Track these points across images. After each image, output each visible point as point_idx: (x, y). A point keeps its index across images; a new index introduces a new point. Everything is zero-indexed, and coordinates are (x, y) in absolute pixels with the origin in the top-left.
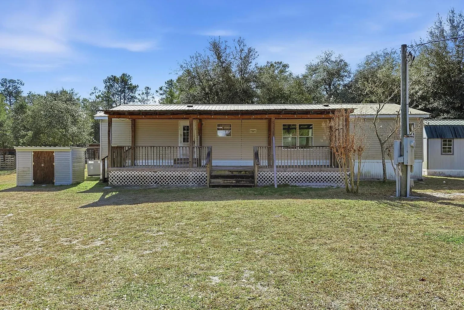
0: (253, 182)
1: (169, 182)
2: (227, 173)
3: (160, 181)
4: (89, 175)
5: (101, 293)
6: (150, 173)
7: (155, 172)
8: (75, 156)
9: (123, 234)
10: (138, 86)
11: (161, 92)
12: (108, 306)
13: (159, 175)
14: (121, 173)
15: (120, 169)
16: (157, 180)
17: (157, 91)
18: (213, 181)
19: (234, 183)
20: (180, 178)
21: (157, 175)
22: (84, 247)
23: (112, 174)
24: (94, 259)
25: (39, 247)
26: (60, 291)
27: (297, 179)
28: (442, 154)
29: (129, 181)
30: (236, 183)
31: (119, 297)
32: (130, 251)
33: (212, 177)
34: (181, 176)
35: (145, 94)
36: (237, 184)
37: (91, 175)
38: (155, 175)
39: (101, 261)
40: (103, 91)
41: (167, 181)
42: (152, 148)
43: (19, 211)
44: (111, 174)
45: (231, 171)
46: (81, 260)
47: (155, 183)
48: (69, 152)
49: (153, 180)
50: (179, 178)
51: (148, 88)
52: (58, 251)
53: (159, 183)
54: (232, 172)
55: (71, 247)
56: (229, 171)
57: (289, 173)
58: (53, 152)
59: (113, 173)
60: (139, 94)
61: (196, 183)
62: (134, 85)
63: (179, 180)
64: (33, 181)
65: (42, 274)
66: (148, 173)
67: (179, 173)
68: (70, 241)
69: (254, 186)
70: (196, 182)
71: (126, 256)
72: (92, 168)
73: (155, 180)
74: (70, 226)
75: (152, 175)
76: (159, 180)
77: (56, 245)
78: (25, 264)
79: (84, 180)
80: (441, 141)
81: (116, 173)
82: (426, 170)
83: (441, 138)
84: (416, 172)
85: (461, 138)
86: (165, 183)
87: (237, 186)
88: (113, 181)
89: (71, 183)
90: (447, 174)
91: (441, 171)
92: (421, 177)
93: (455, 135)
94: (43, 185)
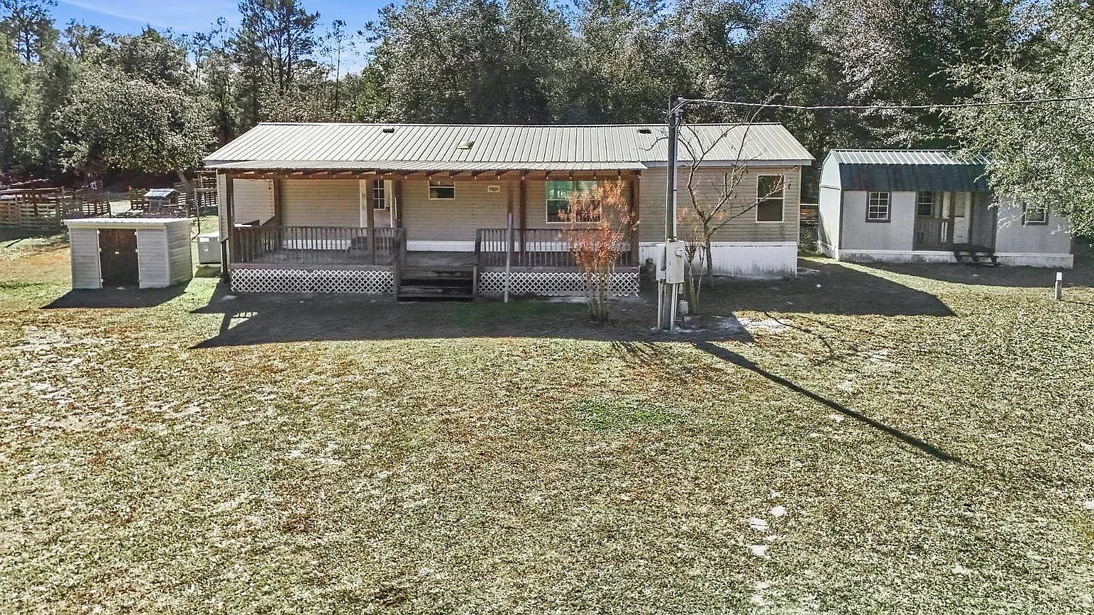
0: (470, 292)
1: (334, 287)
2: (431, 275)
3: (319, 287)
4: (201, 263)
5: (184, 465)
6: (301, 273)
7: (310, 271)
8: (174, 236)
9: (226, 396)
10: (317, 14)
11: (371, 34)
12: (187, 475)
13: (316, 276)
14: (252, 272)
15: (250, 266)
16: (313, 284)
17: (360, 33)
18: (406, 289)
19: (440, 293)
20: (353, 281)
21: (313, 276)
22: (176, 415)
23: (237, 274)
24: (184, 431)
25: (123, 414)
26: (147, 464)
27: (545, 284)
28: (867, 221)
29: (267, 286)
30: (443, 293)
31: (199, 469)
32: (226, 421)
33: (405, 282)
34: (354, 279)
35: (332, 35)
36: (445, 296)
37: (205, 263)
38: (310, 276)
39: (191, 433)
40: (239, 31)
41: (330, 287)
42: (304, 230)
43: (90, 354)
44: (235, 274)
45: (437, 272)
46: (170, 431)
47: (310, 290)
48: (162, 230)
49: (307, 284)
50: (351, 282)
51: (340, 23)
52: (145, 420)
53: (316, 290)
54: (439, 273)
55: (160, 414)
56: (434, 271)
57: (536, 275)
58: (135, 230)
59: (238, 271)
60: (321, 38)
61: (380, 290)
62: (308, 14)
63: (351, 285)
64: (102, 280)
65: (129, 447)
66: (298, 273)
67: (351, 273)
68: (160, 407)
69: (470, 300)
70: (380, 288)
71: (219, 427)
72: (207, 250)
73: (310, 284)
74: (161, 381)
75: (304, 276)
76: (316, 284)
77: (143, 413)
78: (110, 436)
79: (192, 276)
80: (868, 196)
81: (243, 271)
82: (837, 250)
83: (868, 191)
84: (785, 265)
85: (904, 190)
86: (328, 290)
87: (443, 299)
88: (238, 286)
89: (168, 284)
90: (876, 258)
91: (863, 251)
92: (792, 274)
93: (896, 184)
94: (120, 288)
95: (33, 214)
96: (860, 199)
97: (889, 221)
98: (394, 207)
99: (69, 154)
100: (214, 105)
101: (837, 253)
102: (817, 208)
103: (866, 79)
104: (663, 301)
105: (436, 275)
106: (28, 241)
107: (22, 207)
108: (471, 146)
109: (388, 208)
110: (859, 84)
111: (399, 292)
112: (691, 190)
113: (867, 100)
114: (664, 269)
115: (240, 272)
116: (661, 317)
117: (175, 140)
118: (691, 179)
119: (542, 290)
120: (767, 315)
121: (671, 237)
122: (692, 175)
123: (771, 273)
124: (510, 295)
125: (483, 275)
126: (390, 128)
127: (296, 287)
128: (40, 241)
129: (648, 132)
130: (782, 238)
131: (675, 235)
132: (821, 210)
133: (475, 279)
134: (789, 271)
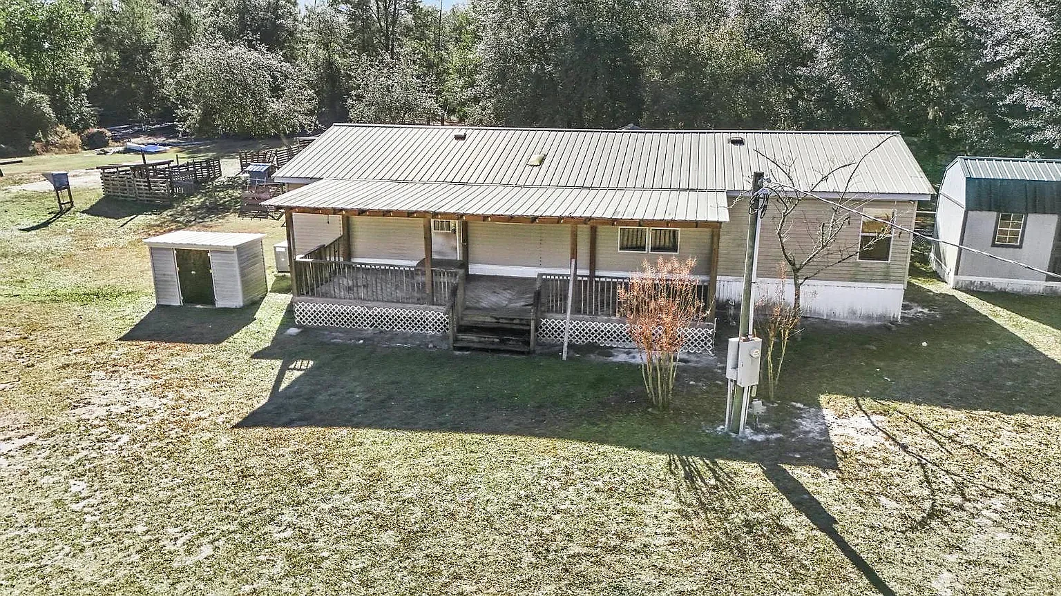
0: (527, 343)
1: (393, 325)
2: (489, 320)
3: (379, 324)
4: (279, 272)
6: (362, 309)
7: (370, 308)
8: (245, 257)
13: (376, 313)
14: (314, 306)
15: (312, 300)
16: (373, 321)
18: (461, 336)
19: (497, 343)
20: (410, 321)
21: (373, 312)
23: (300, 307)
27: (609, 335)
28: (994, 245)
30: (500, 343)
33: (462, 328)
34: (413, 318)
36: (501, 347)
37: (282, 272)
38: (370, 313)
41: (390, 325)
44: (298, 307)
45: (496, 319)
47: (371, 326)
48: (232, 253)
49: (368, 321)
53: (377, 327)
56: (492, 316)
57: (600, 325)
58: (208, 252)
59: (300, 305)
61: (439, 331)
63: (410, 324)
64: (182, 298)
66: (359, 309)
67: (410, 312)
69: (529, 353)
70: (439, 328)
72: (283, 259)
73: (371, 321)
75: (364, 312)
76: (376, 321)
79: (267, 291)
80: (998, 218)
81: (306, 305)
82: (952, 274)
83: (998, 211)
84: (887, 311)
85: (1045, 213)
86: (388, 328)
87: (499, 351)
88: (301, 319)
89: (241, 304)
90: (998, 287)
91: (985, 280)
92: (894, 322)
93: (1035, 206)
94: (198, 306)
95: (147, 188)
96: (988, 219)
97: (1020, 247)
98: (459, 229)
99: (184, 119)
100: (322, 53)
101: (951, 278)
102: (934, 217)
103: (1012, 59)
104: (733, 402)
105: (494, 320)
106: (141, 219)
107: (137, 181)
108: (542, 161)
109: (455, 230)
110: (1001, 63)
111: (456, 340)
112: (780, 237)
113: (1009, 85)
114: (736, 367)
115: (303, 305)
116: (730, 419)
117: (275, 106)
118: (782, 225)
119: (605, 340)
120: (858, 404)
121: (746, 335)
122: (783, 222)
123: (869, 317)
124: (571, 346)
125: (544, 321)
126: (462, 133)
127: (356, 323)
128: (151, 218)
129: (741, 142)
130: (886, 278)
131: (751, 332)
132: (939, 219)
133: (532, 327)
134: (892, 315)
